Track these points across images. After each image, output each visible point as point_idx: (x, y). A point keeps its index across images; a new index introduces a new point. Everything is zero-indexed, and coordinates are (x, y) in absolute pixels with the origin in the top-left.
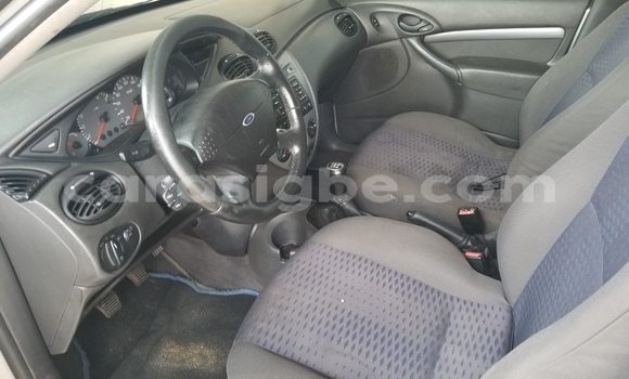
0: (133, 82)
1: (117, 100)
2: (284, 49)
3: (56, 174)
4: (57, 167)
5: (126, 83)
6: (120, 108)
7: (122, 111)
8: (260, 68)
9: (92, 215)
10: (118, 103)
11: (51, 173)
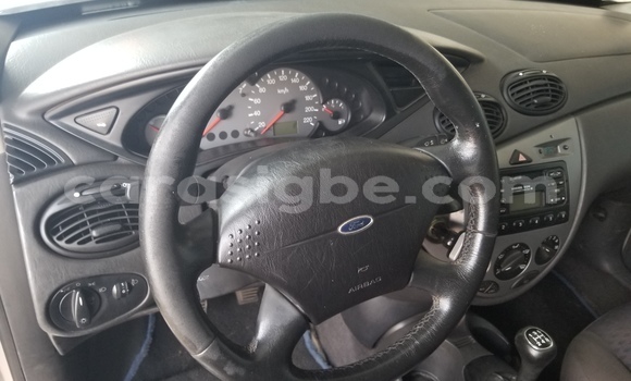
0: (294, 81)
1: (258, 95)
2: (573, 113)
3: (80, 165)
4: (91, 156)
5: (283, 77)
6: (256, 107)
7: (257, 113)
8: (456, 142)
9: (74, 245)
10: (257, 101)
11: (74, 162)
